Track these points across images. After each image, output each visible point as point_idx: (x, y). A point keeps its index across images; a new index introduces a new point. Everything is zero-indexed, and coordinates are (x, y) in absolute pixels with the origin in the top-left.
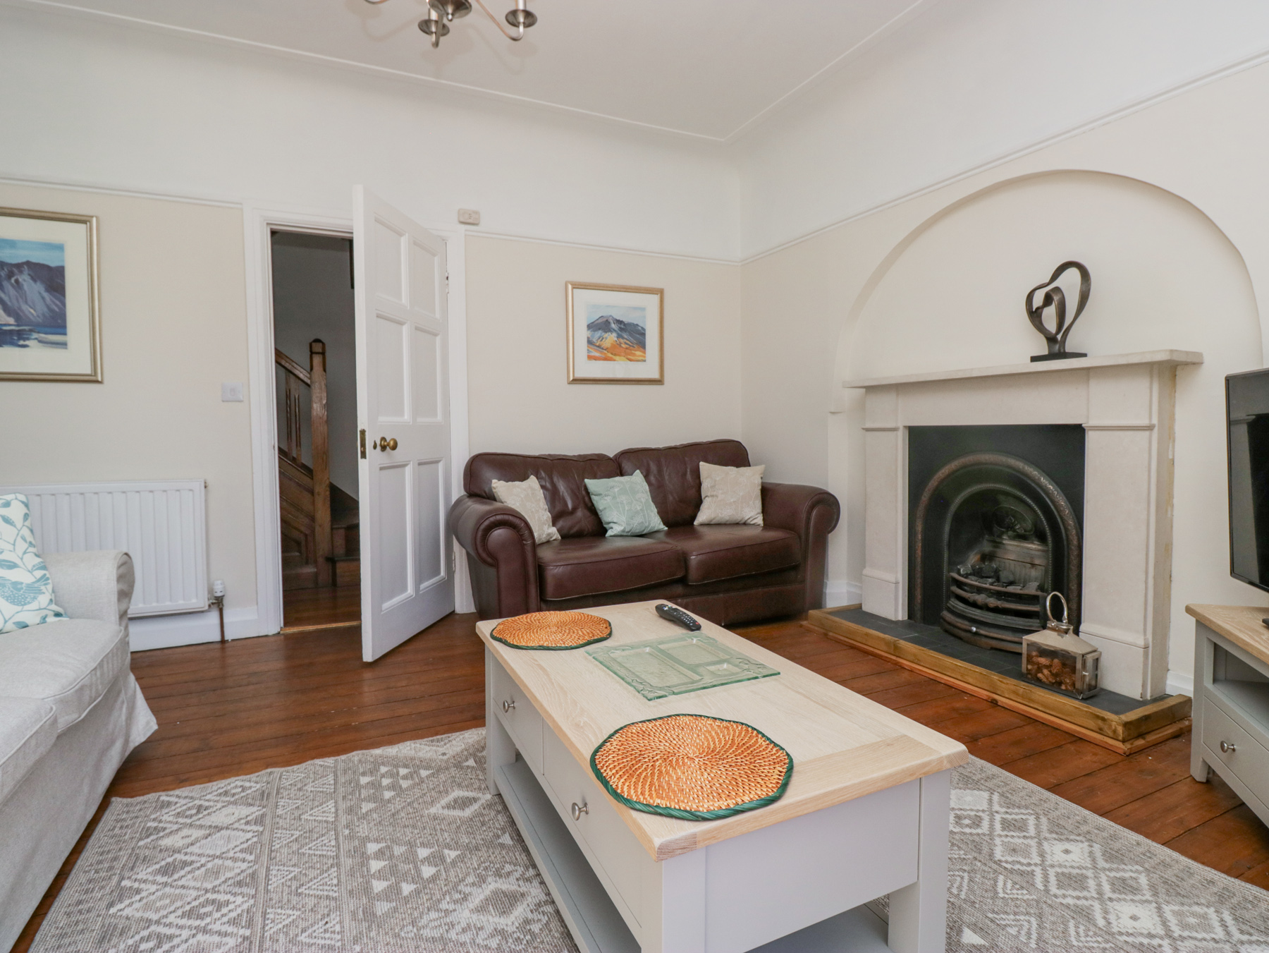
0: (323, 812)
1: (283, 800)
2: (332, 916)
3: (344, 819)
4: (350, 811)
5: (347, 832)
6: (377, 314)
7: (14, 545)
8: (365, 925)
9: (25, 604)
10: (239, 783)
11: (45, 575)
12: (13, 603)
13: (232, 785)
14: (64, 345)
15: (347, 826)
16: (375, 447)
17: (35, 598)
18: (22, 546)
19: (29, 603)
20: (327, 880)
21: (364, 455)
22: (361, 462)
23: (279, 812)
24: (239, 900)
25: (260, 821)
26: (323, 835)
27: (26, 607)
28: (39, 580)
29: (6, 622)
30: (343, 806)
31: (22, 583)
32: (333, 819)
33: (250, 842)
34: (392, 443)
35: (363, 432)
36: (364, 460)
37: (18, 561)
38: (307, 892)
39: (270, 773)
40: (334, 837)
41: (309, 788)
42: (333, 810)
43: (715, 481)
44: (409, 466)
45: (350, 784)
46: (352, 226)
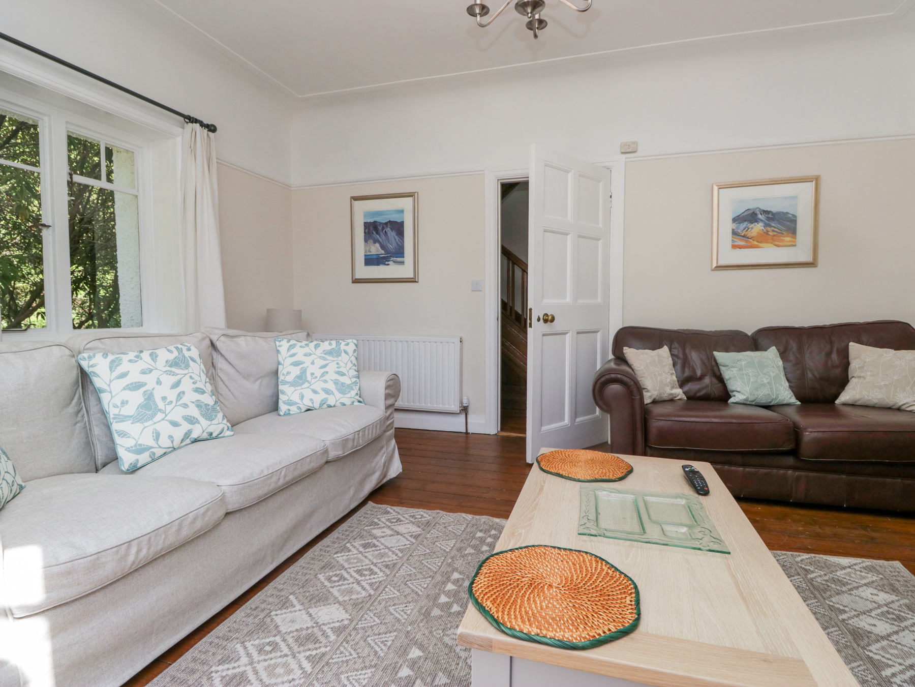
0: (447, 545)
1: (434, 530)
2: (411, 604)
3: (454, 552)
4: (460, 550)
5: (450, 561)
6: (544, 229)
7: (346, 364)
8: (422, 617)
9: (345, 394)
10: (422, 513)
11: (356, 381)
12: (340, 393)
13: (419, 513)
14: (402, 263)
15: (452, 558)
16: (539, 320)
17: (349, 392)
18: (350, 365)
19: (347, 394)
20: (423, 583)
21: (531, 326)
22: (529, 329)
23: (428, 536)
24: (381, 574)
25: (416, 537)
26: (438, 557)
27: (345, 396)
28: (353, 383)
29: (336, 402)
30: (458, 545)
31: (345, 384)
32: (448, 551)
33: (405, 546)
34: (550, 318)
35: (531, 310)
36: (530, 328)
37: (346, 373)
38: (410, 585)
39: (438, 513)
40: (442, 561)
41: (450, 528)
42: (452, 546)
43: (865, 362)
44: (568, 334)
45: (470, 534)
46: (529, 173)
